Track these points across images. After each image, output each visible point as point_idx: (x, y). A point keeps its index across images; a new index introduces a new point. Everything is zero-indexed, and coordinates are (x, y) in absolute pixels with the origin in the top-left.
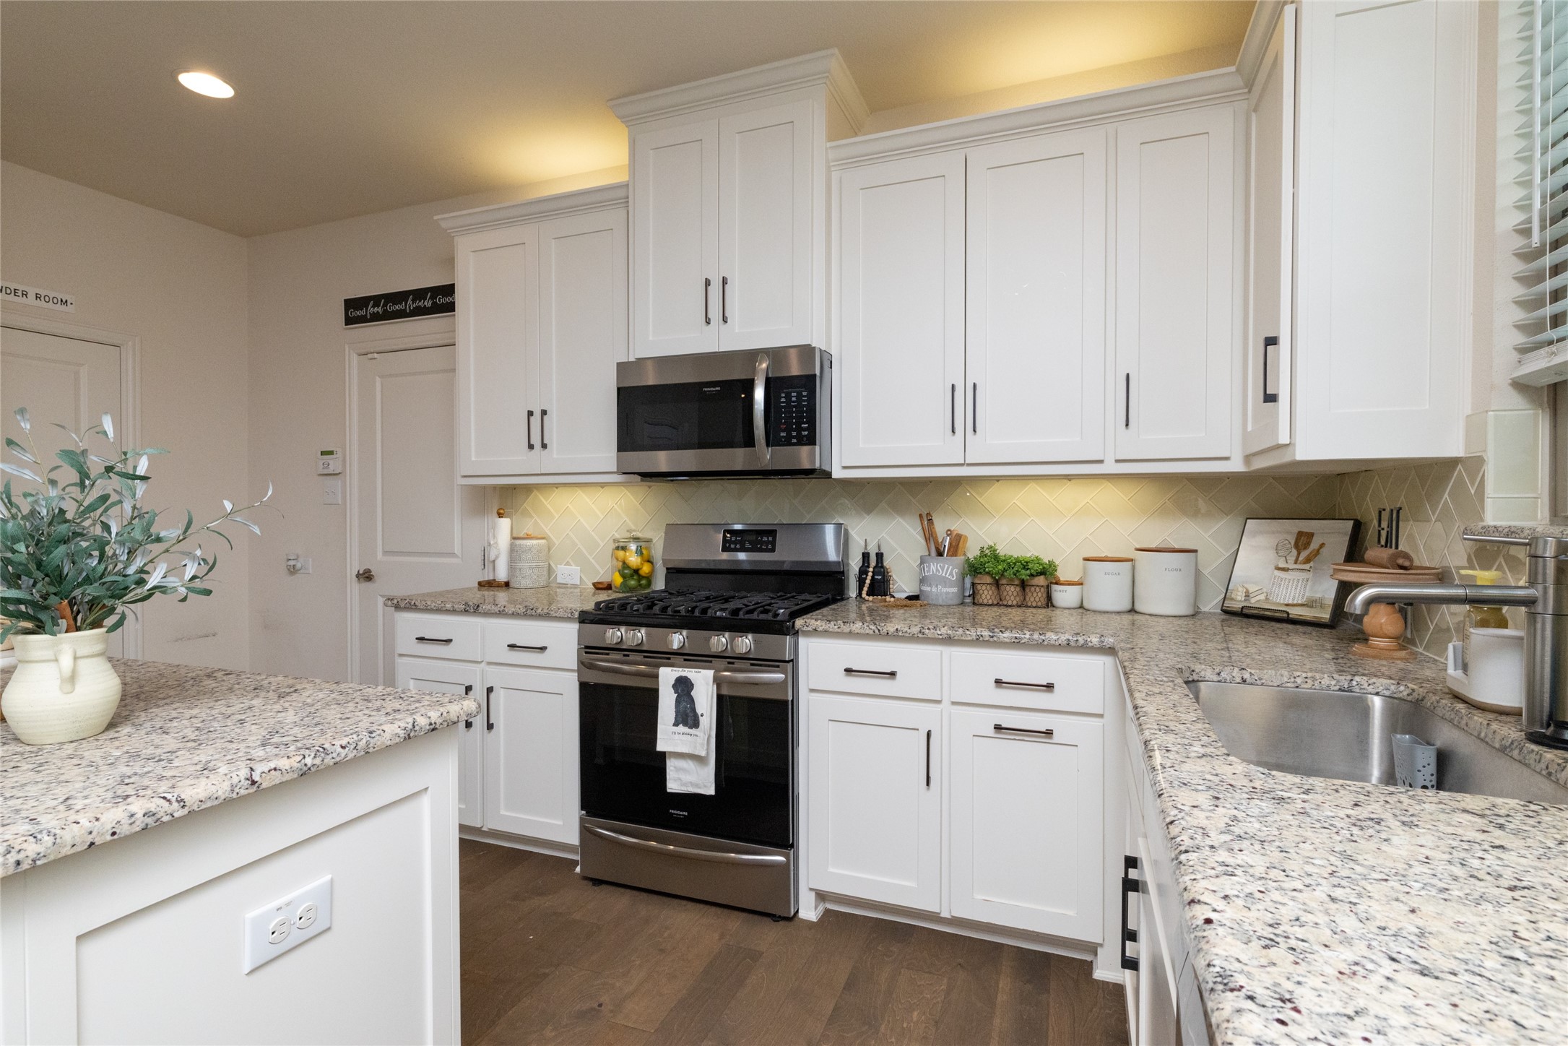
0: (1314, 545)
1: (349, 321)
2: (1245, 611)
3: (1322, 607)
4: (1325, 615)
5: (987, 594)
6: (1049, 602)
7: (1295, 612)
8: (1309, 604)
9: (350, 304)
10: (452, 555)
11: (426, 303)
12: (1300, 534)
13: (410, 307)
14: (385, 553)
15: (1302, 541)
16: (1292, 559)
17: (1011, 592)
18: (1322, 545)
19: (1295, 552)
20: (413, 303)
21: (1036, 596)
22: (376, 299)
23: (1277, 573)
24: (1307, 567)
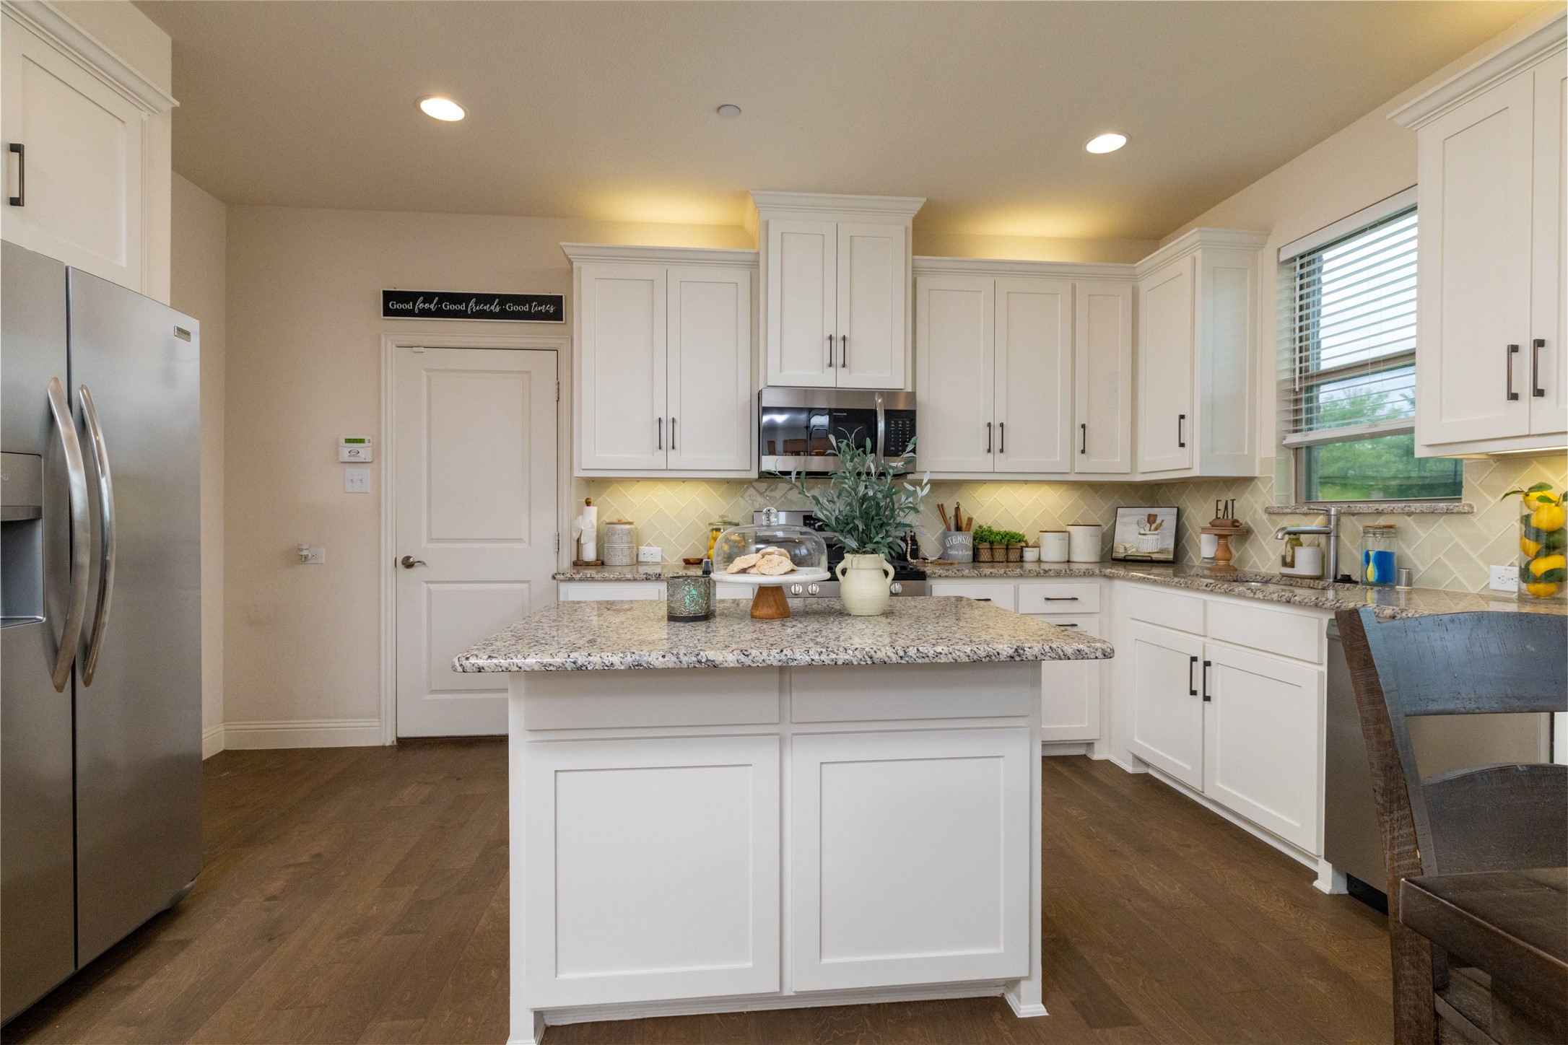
0: (1158, 521)
1: (388, 312)
2: (1127, 558)
3: (1168, 552)
4: (1171, 557)
5: (985, 555)
6: (1021, 559)
7: (1155, 556)
8: (1161, 552)
9: (389, 296)
10: (519, 540)
11: (492, 308)
12: (1150, 516)
13: (472, 309)
14: (431, 540)
15: (1151, 519)
16: (1147, 529)
17: (1000, 555)
18: (1163, 521)
19: (1148, 525)
20: (476, 306)
21: (1014, 555)
22: (428, 297)
23: (1140, 536)
24: (1156, 532)
